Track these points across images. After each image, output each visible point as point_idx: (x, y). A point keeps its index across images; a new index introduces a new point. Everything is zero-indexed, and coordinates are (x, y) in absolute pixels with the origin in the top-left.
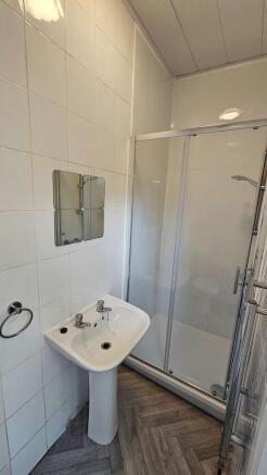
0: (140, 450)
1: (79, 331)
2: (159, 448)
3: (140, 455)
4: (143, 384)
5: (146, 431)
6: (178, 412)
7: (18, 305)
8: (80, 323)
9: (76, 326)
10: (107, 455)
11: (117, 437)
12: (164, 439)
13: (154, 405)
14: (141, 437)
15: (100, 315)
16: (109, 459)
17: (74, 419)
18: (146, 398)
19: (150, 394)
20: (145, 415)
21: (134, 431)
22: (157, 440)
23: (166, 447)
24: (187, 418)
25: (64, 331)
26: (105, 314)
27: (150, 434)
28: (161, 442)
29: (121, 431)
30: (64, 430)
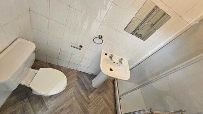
0: (96, 97)
1: (109, 59)
2: (100, 102)
3: (95, 97)
4: (112, 91)
5: (101, 97)
6: (111, 106)
7: (102, 37)
8: (111, 57)
9: (110, 57)
10: (91, 88)
11: (95, 89)
12: (102, 103)
13: (109, 97)
14: (99, 96)
15: (118, 62)
16: (91, 89)
17: (93, 75)
18: (109, 93)
19: (111, 94)
20: (104, 94)
21: (99, 93)
22: (101, 101)
23: (101, 104)
24: (111, 109)
25: (106, 54)
26: (119, 63)
27: (101, 98)
28: (101, 102)
29: (97, 89)
30: (90, 74)
